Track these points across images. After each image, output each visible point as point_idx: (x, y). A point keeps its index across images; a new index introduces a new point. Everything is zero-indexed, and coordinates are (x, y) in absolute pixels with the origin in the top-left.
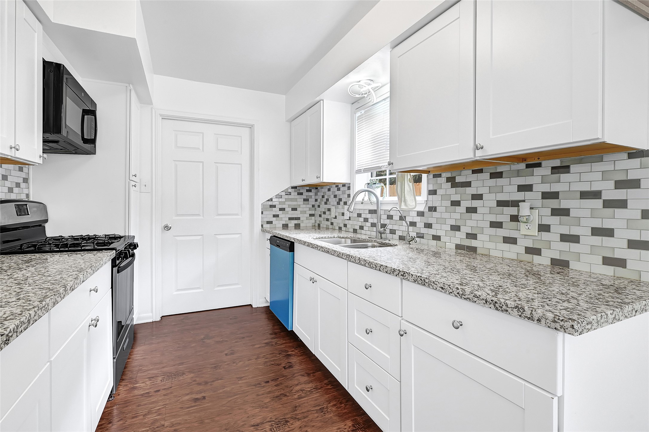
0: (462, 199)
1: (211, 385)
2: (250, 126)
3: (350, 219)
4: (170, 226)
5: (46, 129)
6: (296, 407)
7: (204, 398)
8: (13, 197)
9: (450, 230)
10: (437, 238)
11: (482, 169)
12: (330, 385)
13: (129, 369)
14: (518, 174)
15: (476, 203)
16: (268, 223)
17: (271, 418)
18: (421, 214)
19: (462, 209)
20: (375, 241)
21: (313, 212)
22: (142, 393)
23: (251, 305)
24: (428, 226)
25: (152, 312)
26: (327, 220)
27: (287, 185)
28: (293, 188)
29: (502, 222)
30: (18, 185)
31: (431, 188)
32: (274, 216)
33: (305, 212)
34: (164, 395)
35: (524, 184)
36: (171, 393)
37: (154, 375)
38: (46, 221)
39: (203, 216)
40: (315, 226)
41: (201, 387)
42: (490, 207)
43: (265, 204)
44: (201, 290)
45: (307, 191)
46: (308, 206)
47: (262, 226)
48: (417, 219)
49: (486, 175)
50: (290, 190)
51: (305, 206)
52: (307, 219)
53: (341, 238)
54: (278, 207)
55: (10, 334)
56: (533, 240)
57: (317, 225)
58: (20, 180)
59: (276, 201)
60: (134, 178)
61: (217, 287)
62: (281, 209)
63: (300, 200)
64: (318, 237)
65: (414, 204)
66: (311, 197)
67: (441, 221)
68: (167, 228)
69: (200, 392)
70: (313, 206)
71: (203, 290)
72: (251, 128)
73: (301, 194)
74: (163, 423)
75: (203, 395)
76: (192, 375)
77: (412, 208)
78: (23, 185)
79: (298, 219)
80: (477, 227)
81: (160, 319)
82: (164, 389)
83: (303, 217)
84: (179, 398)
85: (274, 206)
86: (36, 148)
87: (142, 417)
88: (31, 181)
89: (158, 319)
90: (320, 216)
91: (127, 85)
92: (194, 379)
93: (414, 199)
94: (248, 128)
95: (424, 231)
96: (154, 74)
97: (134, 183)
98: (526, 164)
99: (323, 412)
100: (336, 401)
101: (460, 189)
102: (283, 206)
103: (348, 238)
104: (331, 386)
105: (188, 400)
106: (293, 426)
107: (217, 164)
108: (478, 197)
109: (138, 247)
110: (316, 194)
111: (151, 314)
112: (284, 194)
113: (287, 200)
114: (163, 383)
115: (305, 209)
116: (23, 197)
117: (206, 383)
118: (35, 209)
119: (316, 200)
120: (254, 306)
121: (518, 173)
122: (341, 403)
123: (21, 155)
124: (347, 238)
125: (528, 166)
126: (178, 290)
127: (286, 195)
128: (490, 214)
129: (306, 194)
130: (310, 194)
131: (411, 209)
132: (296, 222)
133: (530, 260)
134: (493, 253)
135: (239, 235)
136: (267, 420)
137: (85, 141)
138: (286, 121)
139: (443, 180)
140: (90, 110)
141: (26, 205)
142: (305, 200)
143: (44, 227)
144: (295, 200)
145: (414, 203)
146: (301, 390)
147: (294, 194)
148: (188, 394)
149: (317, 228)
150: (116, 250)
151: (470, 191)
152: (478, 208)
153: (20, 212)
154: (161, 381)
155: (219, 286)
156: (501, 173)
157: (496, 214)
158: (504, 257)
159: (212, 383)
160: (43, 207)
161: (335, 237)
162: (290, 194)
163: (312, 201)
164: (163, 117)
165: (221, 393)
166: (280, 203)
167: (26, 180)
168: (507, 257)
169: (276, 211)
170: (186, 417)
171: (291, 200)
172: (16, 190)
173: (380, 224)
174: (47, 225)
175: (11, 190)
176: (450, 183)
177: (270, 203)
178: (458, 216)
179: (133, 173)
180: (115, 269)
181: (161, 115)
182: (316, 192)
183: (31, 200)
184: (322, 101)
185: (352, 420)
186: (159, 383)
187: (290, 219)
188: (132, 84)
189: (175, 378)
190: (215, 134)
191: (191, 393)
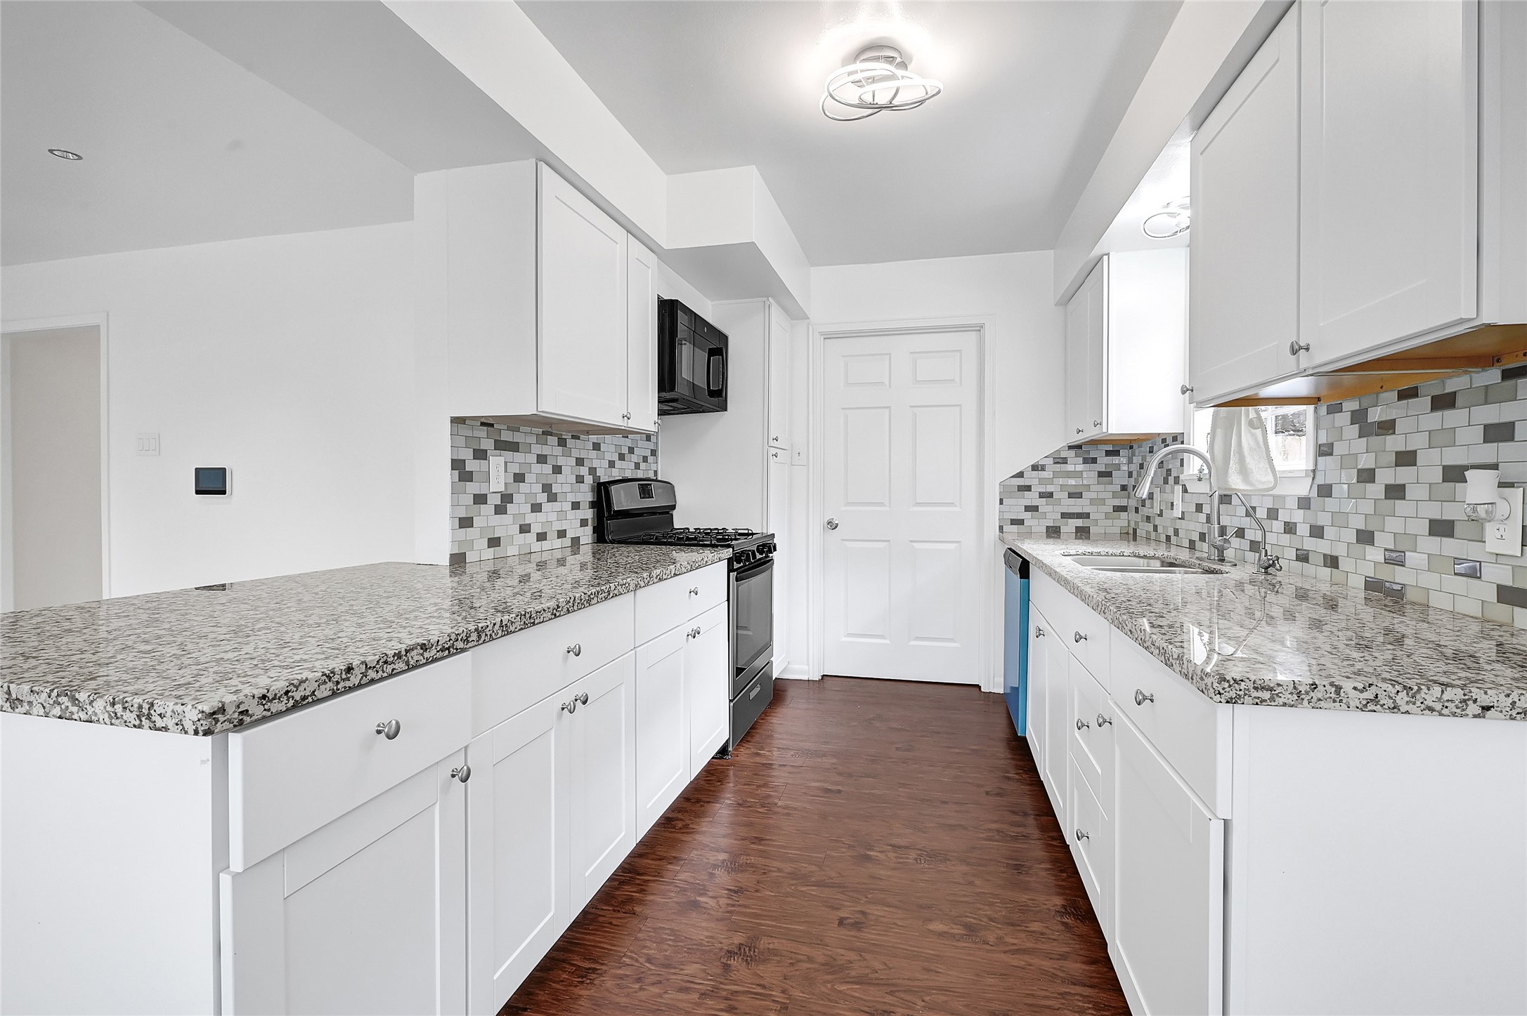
0: (1378, 465)
1: (856, 780)
2: (978, 328)
3: (1182, 518)
4: (836, 522)
5: (661, 388)
6: (974, 848)
7: (839, 791)
8: (640, 475)
9: (1355, 542)
10: (1332, 562)
11: (1417, 387)
12: (1058, 841)
13: (758, 731)
14: (1487, 396)
15: (1404, 475)
16: (1014, 522)
17: (924, 847)
18: (1304, 503)
19: (1377, 490)
20: (1199, 564)
21: (1123, 502)
22: (764, 762)
23: (978, 687)
24: (1317, 532)
25: (808, 665)
26: (1148, 519)
27: (1058, 442)
28: (1070, 448)
29: (1453, 522)
30: (645, 459)
31: (1323, 440)
32: (1028, 509)
33: (1102, 502)
34: (789, 773)
35: (1497, 421)
36: (799, 773)
37: (785, 747)
38: (673, 507)
39: (890, 507)
40: (1128, 533)
41: (840, 779)
42: (1430, 484)
43: (1007, 483)
44: (887, 641)
45: (1108, 453)
46: (1110, 487)
47: (1001, 528)
48: (1298, 516)
49: (1425, 402)
50: (1063, 455)
51: (1101, 487)
52: (1107, 516)
53: (1141, 557)
54: (1037, 489)
55: (592, 597)
56: (1513, 567)
57: (1131, 532)
58: (648, 453)
59: (1032, 478)
60: (775, 443)
61: (914, 640)
62: (1042, 495)
63: (1090, 475)
64: (1080, 551)
65: (1272, 480)
66: (1118, 467)
67: (1340, 519)
68: (832, 526)
69: (837, 784)
70: (1124, 488)
71: (889, 642)
72: (980, 330)
73: (1094, 461)
74: (776, 801)
75: (839, 788)
76: (834, 761)
77: (1265, 487)
78: (651, 459)
79: (1087, 516)
80: (1405, 534)
81: (820, 678)
82: (792, 766)
83: (1097, 513)
84: (805, 782)
85: (1028, 488)
86: (650, 413)
87: (755, 787)
88: (659, 453)
89: (817, 678)
90: (1137, 510)
91: (765, 299)
92: (835, 766)
93: (1268, 466)
94: (974, 332)
95: (1310, 544)
96: (812, 266)
97: (773, 451)
98: (1503, 370)
99: (1018, 870)
100: (1053, 865)
101: (1375, 440)
102: (1050, 489)
103: (1158, 558)
104: (1060, 843)
105: (815, 787)
106: (953, 868)
107: (914, 409)
108: (1406, 458)
109: (775, 550)
110: (1130, 462)
111: (805, 667)
112: (1051, 461)
113: (1056, 474)
114: (793, 759)
115: (1102, 496)
116: (651, 475)
117: (850, 775)
118: (660, 491)
119: (1130, 474)
120: (983, 690)
121: (1486, 393)
122: (1062, 871)
123: (633, 424)
124: (1153, 558)
125: (1507, 375)
126: (849, 635)
127: (1055, 463)
128: (1430, 500)
129: (1104, 462)
130: (1116, 460)
131: (1261, 490)
132: (1079, 522)
133: (1507, 620)
134: (1437, 601)
135: (954, 545)
136: (917, 847)
137: (712, 394)
138: (1055, 305)
139: (1343, 419)
140: (718, 348)
141: (651, 484)
142: (1101, 474)
143: (672, 515)
144: (1078, 474)
145: (1271, 478)
146: (998, 831)
147: (1075, 464)
148: (820, 781)
149: (1131, 537)
150: (733, 548)
151: (1394, 443)
152: (1407, 485)
153: (644, 494)
154: (792, 755)
155: (917, 639)
156: (1453, 395)
157: (1442, 501)
158: (1456, 610)
159: (859, 778)
160: (669, 487)
161: (1125, 554)
162: (1064, 461)
163: (1119, 478)
164: (825, 337)
165: (865, 793)
166: (1042, 481)
167: (654, 453)
168: (1461, 612)
169: (1032, 498)
170: (808, 806)
171: (1069, 475)
172: (643, 466)
173: (1217, 526)
174: (675, 513)
175: (637, 466)
176: (1357, 425)
177: (1020, 482)
178: (1367, 507)
179: (773, 435)
180: (733, 575)
181: (821, 334)
182: (1130, 455)
183: (659, 479)
184: (1105, 258)
185: (1066, 899)
186: (788, 758)
187: (1065, 516)
188: (772, 297)
189: (811, 758)
190: (911, 353)
191: (824, 781)
